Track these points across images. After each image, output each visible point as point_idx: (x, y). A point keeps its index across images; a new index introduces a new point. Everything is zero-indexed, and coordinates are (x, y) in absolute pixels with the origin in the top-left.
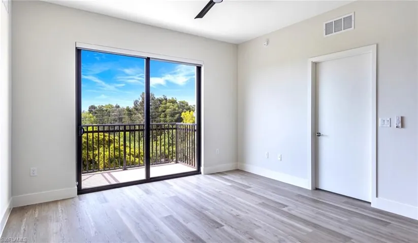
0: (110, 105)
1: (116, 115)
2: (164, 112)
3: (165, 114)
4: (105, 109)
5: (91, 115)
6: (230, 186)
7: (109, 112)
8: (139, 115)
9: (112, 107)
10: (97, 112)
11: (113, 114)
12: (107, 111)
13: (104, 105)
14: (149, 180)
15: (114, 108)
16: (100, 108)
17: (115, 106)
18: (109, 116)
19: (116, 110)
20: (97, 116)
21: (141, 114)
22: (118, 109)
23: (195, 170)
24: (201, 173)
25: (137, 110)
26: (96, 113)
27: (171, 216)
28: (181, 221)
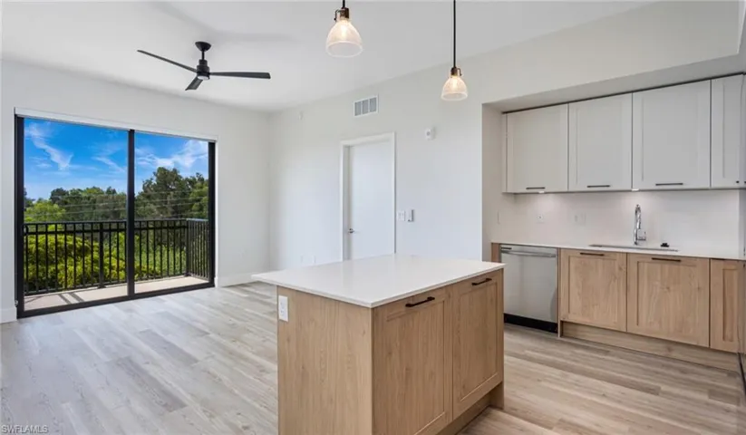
0: (94, 188)
1: (107, 207)
2: (199, 201)
3: (200, 205)
4: (84, 195)
5: (56, 206)
6: (245, 298)
7: (94, 201)
8: (152, 207)
9: (98, 191)
10: (68, 201)
11: (101, 205)
12: (89, 198)
13: (83, 189)
14: (132, 296)
15: (103, 193)
16: (75, 194)
17: (105, 190)
18: (94, 208)
19: (107, 197)
20: (68, 209)
21: (155, 204)
22: (111, 196)
23: (207, 282)
24: (213, 286)
25: (148, 197)
26: (66, 203)
27: (149, 331)
28: (160, 333)
